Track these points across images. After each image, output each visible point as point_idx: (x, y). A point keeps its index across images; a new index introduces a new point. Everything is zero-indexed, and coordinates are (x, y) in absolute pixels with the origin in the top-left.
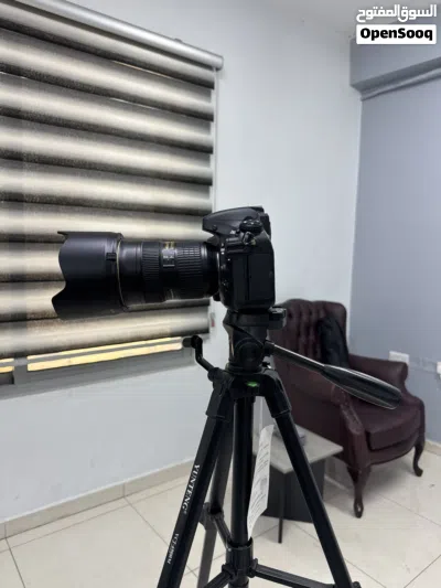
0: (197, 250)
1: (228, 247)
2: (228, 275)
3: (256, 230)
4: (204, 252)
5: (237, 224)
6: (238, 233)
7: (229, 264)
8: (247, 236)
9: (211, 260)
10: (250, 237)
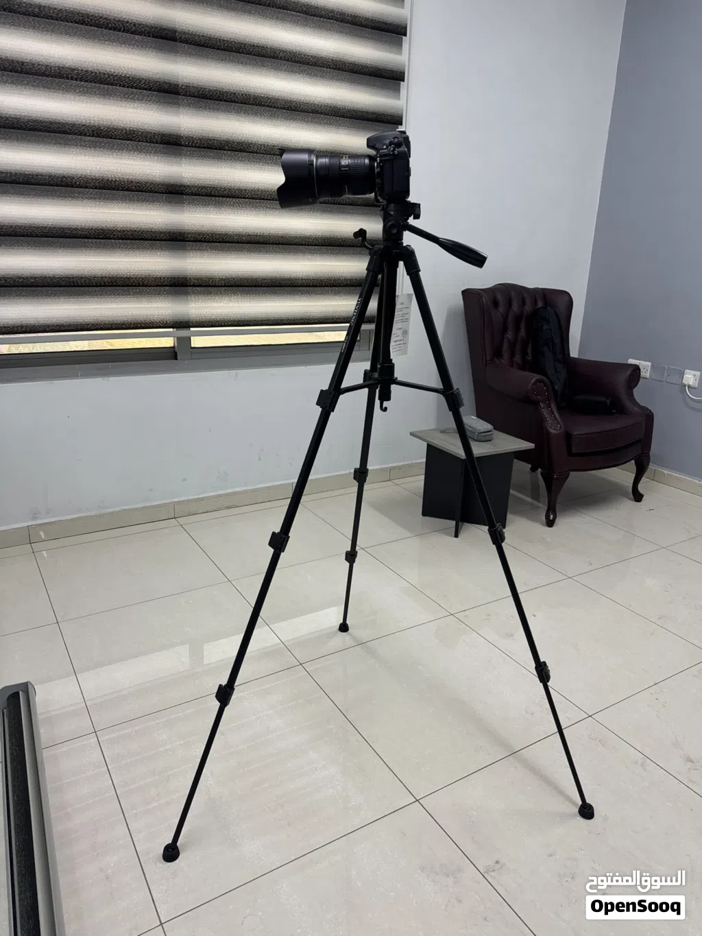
0: (363, 160)
1: (381, 157)
2: (380, 175)
3: (399, 145)
4: (367, 161)
5: (387, 142)
6: (387, 147)
7: (382, 168)
8: (392, 149)
9: (371, 167)
10: (394, 150)
